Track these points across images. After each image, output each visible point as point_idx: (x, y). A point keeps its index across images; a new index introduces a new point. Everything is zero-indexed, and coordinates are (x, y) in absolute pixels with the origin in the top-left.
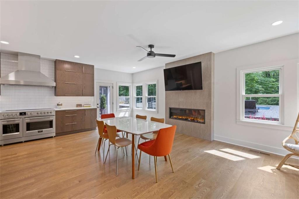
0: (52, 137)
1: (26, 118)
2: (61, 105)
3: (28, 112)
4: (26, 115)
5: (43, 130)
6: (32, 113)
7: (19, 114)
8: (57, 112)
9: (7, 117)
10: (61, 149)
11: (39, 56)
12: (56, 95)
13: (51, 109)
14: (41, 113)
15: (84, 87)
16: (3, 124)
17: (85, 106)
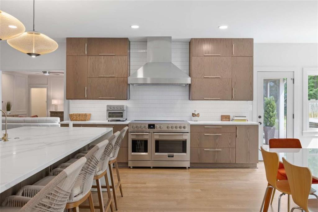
0: (185, 168)
1: (155, 134)
2: (198, 115)
3: (157, 124)
4: (154, 129)
5: (175, 154)
6: (162, 126)
7: (147, 126)
8: (192, 126)
9: (136, 129)
10: (199, 190)
11: (170, 38)
12: (191, 99)
13: (184, 121)
14: (172, 127)
15: (235, 83)
16: (132, 139)
17: (236, 118)
